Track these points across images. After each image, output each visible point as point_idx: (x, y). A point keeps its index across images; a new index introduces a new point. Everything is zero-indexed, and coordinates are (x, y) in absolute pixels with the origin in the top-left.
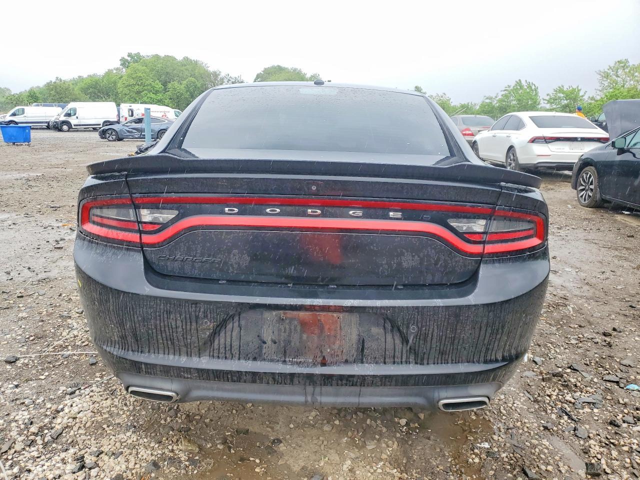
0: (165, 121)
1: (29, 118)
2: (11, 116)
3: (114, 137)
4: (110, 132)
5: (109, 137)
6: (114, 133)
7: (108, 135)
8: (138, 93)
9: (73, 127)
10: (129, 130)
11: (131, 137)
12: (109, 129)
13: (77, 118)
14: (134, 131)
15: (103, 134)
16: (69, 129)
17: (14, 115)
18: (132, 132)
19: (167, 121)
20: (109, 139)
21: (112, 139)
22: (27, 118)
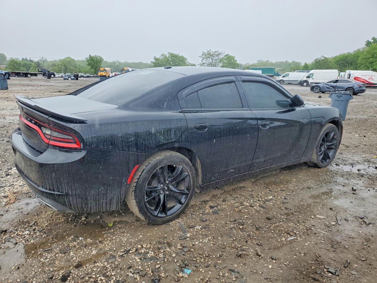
0: (353, 82)
1: (290, 79)
2: (282, 77)
3: (318, 90)
4: (316, 88)
5: (315, 91)
6: (318, 88)
7: (315, 89)
8: (372, 63)
9: (310, 84)
10: (328, 87)
11: (328, 91)
12: (316, 86)
13: (313, 79)
14: (331, 88)
15: (312, 89)
16: (307, 85)
17: (284, 77)
18: (330, 88)
19: (354, 82)
20: (315, 92)
21: (316, 92)
22: (289, 79)
